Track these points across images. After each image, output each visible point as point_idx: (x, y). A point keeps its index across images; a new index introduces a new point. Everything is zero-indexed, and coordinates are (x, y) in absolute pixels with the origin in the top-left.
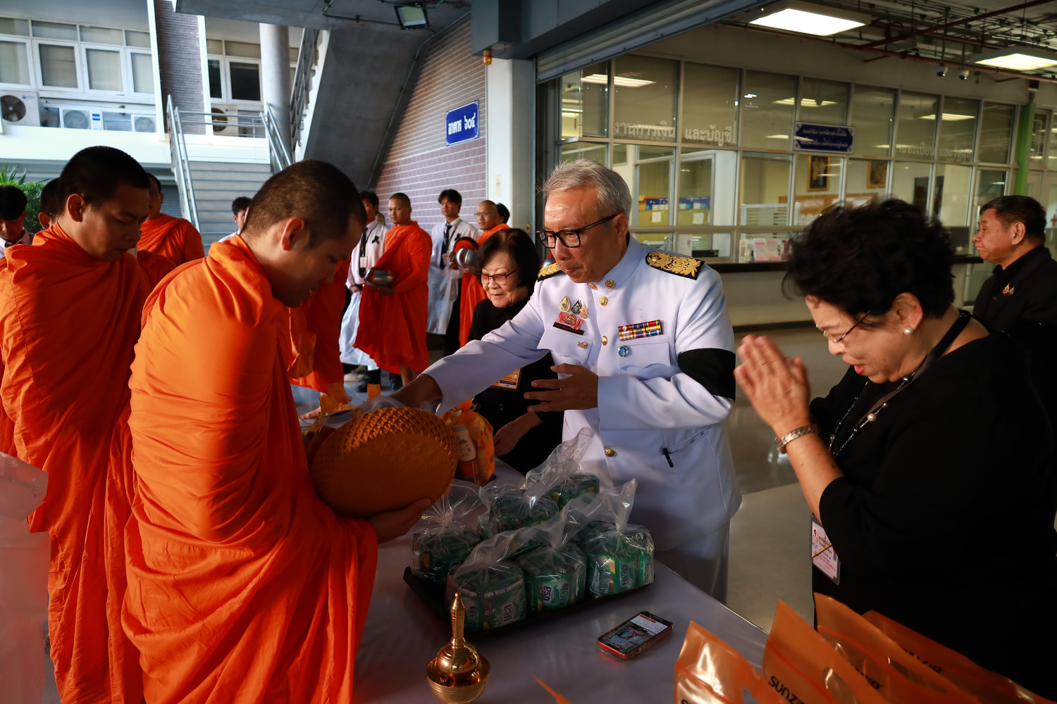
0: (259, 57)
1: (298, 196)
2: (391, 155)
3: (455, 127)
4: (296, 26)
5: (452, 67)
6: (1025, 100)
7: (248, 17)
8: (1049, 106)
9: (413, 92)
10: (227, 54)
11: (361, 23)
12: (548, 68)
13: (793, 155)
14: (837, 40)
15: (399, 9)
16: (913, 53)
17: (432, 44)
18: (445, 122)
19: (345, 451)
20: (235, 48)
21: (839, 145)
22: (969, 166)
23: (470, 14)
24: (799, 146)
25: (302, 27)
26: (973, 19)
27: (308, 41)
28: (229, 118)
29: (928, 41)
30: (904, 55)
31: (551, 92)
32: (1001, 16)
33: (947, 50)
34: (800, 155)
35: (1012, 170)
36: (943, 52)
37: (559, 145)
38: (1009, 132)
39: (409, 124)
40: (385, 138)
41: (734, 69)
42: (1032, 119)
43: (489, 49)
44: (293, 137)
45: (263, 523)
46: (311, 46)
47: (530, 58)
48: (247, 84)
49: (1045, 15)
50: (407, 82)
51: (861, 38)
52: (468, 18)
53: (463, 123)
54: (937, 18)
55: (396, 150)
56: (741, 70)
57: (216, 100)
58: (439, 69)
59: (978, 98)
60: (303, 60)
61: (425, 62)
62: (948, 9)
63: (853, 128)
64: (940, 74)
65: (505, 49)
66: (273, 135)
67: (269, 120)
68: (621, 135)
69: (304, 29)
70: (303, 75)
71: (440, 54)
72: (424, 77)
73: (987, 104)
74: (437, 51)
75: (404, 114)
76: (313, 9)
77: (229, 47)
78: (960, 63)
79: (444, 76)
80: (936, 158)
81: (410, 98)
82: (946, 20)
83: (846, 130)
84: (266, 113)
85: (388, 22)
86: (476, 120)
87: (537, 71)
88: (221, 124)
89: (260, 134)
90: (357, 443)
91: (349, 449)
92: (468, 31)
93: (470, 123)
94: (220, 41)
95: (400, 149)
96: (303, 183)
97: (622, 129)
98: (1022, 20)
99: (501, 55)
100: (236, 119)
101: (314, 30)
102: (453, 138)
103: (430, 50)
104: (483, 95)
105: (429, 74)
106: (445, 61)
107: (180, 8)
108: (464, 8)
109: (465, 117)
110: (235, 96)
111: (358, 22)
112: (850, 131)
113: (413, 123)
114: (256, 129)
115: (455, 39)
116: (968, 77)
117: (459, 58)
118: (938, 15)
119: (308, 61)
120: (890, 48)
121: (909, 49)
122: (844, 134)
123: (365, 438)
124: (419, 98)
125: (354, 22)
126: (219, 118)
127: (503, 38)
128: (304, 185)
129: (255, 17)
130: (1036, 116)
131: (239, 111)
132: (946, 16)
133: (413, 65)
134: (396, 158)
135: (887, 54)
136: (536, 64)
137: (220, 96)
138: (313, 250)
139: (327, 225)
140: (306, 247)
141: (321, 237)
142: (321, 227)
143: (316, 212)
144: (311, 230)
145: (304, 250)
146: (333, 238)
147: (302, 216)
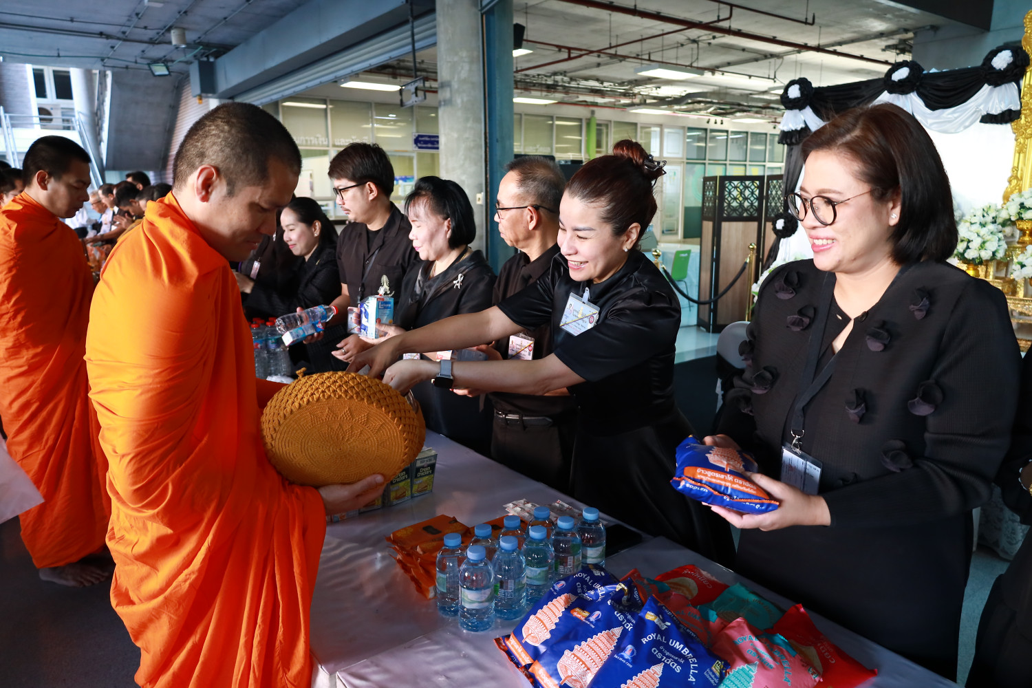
1: (208, 142)
6: (588, 115)
9: (178, 108)
13: (414, 153)
15: (150, 66)
17: (185, 79)
24: (417, 148)
34: (418, 153)
41: (365, 103)
42: (594, 127)
43: (200, 95)
46: (103, 77)
50: (173, 101)
56: (370, 103)
59: (551, 115)
60: (99, 85)
67: (79, 124)
72: (183, 99)
75: (176, 121)
81: (178, 111)
84: (77, 118)
96: (213, 127)
103: (184, 83)
124: (182, 112)
130: (599, 125)
131: (62, 109)
133: (175, 91)
137: (45, 96)
138: (233, 199)
139: (242, 171)
140: (225, 197)
141: (239, 184)
142: (236, 175)
143: (227, 158)
144: (226, 176)
145: (223, 201)
146: (254, 185)
147: (213, 163)
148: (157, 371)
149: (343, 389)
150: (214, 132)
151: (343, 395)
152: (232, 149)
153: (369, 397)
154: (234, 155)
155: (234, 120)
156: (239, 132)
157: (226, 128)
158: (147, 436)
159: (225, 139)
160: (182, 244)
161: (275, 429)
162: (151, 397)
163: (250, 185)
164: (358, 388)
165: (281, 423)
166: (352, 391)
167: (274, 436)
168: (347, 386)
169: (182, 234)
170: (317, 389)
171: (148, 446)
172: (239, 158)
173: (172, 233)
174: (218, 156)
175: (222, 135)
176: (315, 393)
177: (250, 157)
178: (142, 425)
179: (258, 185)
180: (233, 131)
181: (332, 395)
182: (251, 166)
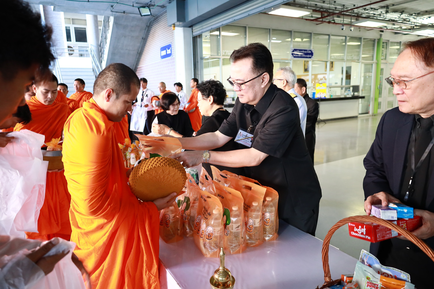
0: (86, 25)
1: (108, 80)
2: (140, 64)
3: (164, 53)
4: (100, 15)
5: (161, 30)
6: (379, 37)
7: (82, 12)
8: (388, 39)
9: (147, 39)
10: (73, 24)
11: (125, 14)
12: (197, 30)
13: (291, 60)
14: (304, 18)
15: (140, 9)
16: (333, 22)
17: (154, 21)
18: (160, 51)
19: (139, 175)
20: (76, 21)
21: (308, 56)
22: (358, 62)
23: (166, 11)
24: (293, 57)
25: (102, 15)
26: (354, 8)
27: (105, 20)
28: (75, 50)
29: (338, 17)
30: (329, 22)
31: (198, 39)
32: (364, 7)
33: (345, 20)
34: (293, 60)
35: (375, 63)
36: (343, 21)
37: (202, 59)
38: (373, 49)
39: (146, 52)
40: (137, 57)
41: (267, 29)
42: (381, 44)
43: (174, 24)
44: (101, 57)
45: (109, 207)
46: (107, 22)
47: (190, 27)
48: (81, 36)
49: (380, 6)
50: (145, 35)
51: (312, 17)
52: (166, 12)
53: (166, 51)
54: (341, 8)
55: (142, 62)
56: (270, 29)
57: (69, 42)
58: (157, 30)
59: (360, 37)
60: (104, 27)
61: (151, 28)
62: (344, 5)
63: (313, 50)
64: (343, 29)
65: (180, 24)
66: (93, 57)
67: (91, 51)
68: (225, 55)
69: (103, 16)
70: (104, 33)
71: (157, 25)
72: (151, 33)
73: (364, 39)
74: (156, 23)
75: (144, 48)
76: (107, 9)
77: (74, 21)
78: (350, 25)
79: (159, 33)
80: (346, 60)
81: (146, 41)
82: (344, 9)
83: (311, 51)
84: (90, 48)
85: (136, 13)
86: (171, 50)
87: (192, 32)
88: (71, 52)
89: (88, 56)
90: (143, 171)
91: (140, 174)
92: (166, 17)
93: (169, 52)
94: (70, 19)
95: (143, 61)
96: (109, 74)
97: (225, 53)
98: (372, 9)
99: (178, 26)
100: (78, 51)
101: (108, 17)
102: (163, 57)
103: (153, 23)
104: (173, 41)
105: (153, 33)
106: (159, 27)
107: (55, 10)
108: (165, 8)
109: (167, 49)
110: (77, 41)
111: (124, 13)
112: (312, 50)
113: (148, 51)
114: (86, 54)
115: (162, 19)
116: (353, 30)
117: (164, 26)
118: (340, 7)
119: (106, 27)
120: (324, 20)
121: (331, 20)
122: (310, 52)
123: (146, 169)
124: (150, 41)
125: (123, 14)
126: (71, 50)
127: (178, 20)
128: (110, 75)
129: (84, 12)
130: (383, 43)
131: (79, 47)
132: (344, 8)
133: (147, 29)
134: (142, 65)
135: (323, 22)
136: (192, 29)
137: (71, 41)
138: (118, 100)
139: (122, 90)
140: (115, 99)
141: (120, 94)
142: (119, 91)
143: (116, 85)
144: (115, 92)
145: (115, 101)
146: (126, 94)
147: (111, 87)
148: (95, 167)
149: (159, 163)
150: (110, 76)
151: (159, 165)
152: (118, 82)
153: (168, 164)
154: (119, 84)
155: (117, 71)
156: (120, 75)
157: (115, 74)
158: (93, 191)
159: (115, 78)
160: (100, 119)
161: (136, 182)
162: (94, 177)
163: (124, 94)
164: (164, 162)
165: (138, 179)
166: (162, 163)
167: (136, 185)
168: (160, 162)
169: (100, 114)
170: (149, 165)
171: (94, 195)
172: (120, 85)
173: (95, 114)
174: (113, 85)
175: (113, 77)
176: (149, 166)
177: (124, 84)
178: (91, 188)
179: (127, 94)
180: (118, 75)
181: (156, 166)
182: (125, 88)
